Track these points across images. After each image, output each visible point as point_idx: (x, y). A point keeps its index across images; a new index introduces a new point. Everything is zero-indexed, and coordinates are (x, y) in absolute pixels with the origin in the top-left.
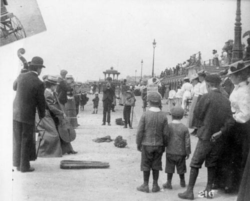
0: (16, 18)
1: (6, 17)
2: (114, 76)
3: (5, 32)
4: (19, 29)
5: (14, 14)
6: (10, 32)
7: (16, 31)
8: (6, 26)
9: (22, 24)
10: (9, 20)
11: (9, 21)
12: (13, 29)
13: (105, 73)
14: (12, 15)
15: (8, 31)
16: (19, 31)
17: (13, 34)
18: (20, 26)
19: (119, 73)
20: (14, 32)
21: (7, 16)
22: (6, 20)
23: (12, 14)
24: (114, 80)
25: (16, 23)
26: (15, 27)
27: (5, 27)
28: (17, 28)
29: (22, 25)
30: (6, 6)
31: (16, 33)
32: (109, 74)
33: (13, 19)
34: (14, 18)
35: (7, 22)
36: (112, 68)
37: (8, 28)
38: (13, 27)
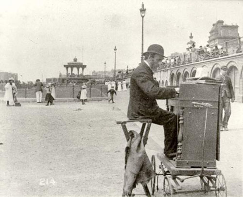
0: (223, 177)
1: (213, 173)
2: (78, 70)
3: (206, 187)
4: (222, 189)
5: (222, 173)
6: (212, 189)
7: (218, 190)
8: (210, 181)
9: (227, 185)
10: (215, 176)
11: (214, 178)
12: (216, 187)
13: (67, 67)
14: (220, 173)
15: (210, 187)
16: (221, 192)
17: (214, 192)
18: (224, 186)
19: (85, 66)
20: (216, 191)
21: (214, 171)
22: (212, 176)
23: (221, 171)
24: (78, 76)
25: (221, 182)
26: (218, 186)
27: (208, 182)
28: (221, 187)
29: (226, 187)
30: (217, 161)
31: (217, 192)
32: (72, 68)
33: (220, 178)
34: (221, 176)
35: (213, 178)
36: (75, 60)
37: (211, 184)
38: (217, 185)
